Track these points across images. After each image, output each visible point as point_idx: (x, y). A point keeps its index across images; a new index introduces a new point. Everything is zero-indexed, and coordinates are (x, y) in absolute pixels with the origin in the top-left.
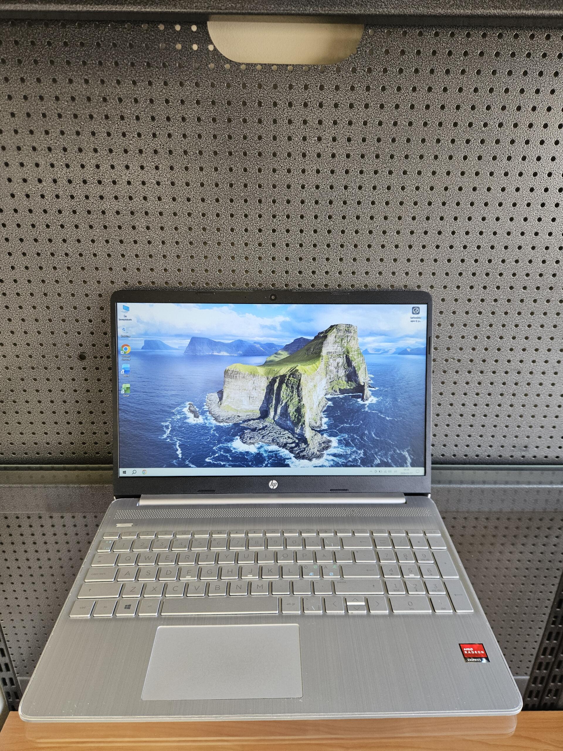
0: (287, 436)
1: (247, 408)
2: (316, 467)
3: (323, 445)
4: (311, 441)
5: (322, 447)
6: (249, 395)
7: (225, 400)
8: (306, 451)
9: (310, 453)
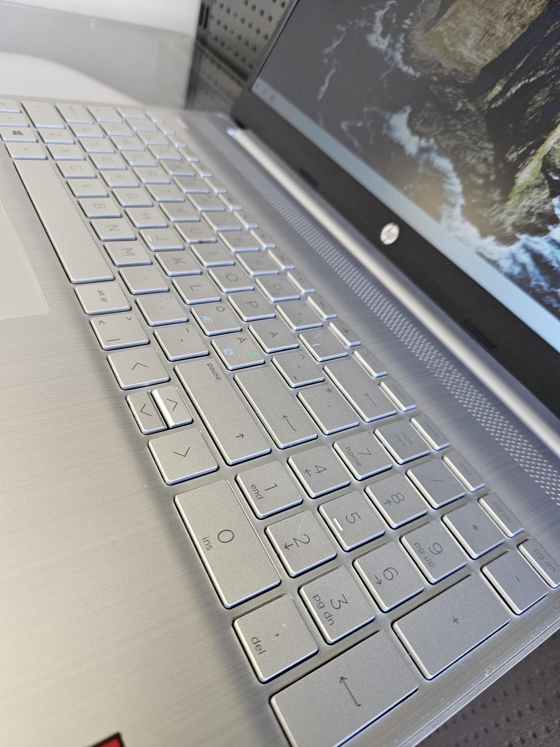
0: (483, 155)
1: (465, 53)
2: (481, 255)
3: (533, 220)
4: (517, 197)
5: (528, 222)
6: (488, 28)
7: (445, 20)
8: (490, 210)
9: (496, 219)
